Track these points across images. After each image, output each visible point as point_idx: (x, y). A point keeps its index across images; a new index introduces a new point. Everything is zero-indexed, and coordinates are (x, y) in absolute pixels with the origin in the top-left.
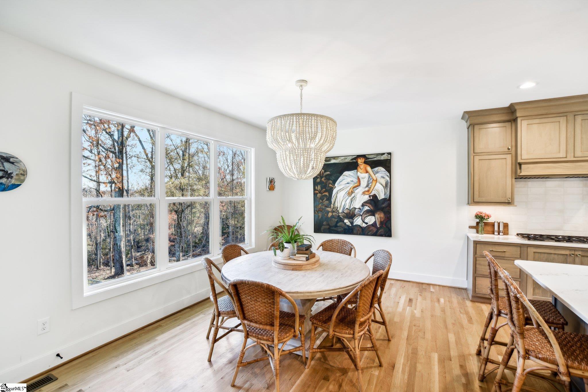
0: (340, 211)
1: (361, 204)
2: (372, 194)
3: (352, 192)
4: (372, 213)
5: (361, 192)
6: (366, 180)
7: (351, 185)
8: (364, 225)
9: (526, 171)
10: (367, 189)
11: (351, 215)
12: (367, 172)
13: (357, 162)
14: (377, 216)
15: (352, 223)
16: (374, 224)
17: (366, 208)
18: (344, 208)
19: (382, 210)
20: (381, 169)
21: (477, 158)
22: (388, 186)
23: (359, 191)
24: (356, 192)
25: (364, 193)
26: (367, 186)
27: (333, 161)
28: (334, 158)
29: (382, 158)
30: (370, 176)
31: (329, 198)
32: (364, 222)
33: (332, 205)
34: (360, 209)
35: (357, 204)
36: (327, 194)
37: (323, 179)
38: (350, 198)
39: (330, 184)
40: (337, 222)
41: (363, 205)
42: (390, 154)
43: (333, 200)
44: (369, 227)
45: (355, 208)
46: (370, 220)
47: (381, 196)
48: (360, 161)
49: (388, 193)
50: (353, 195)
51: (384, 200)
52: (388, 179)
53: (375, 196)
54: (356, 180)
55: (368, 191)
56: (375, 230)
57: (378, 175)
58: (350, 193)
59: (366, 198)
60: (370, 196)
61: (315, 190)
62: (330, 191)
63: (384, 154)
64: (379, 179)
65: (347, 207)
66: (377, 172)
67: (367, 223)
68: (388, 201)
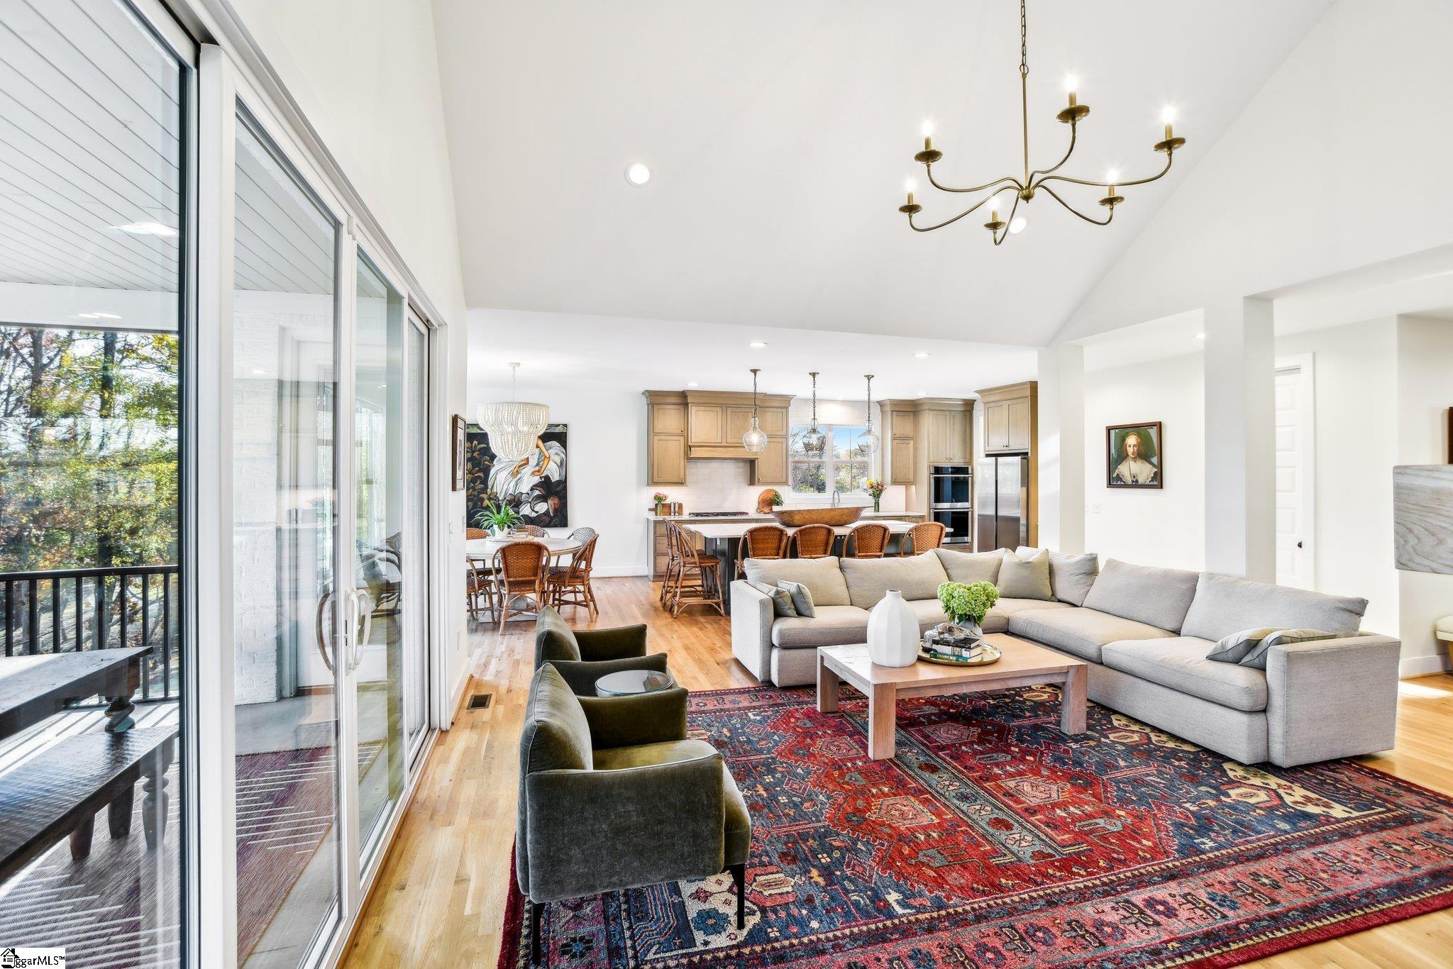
0: (501, 498)
1: (529, 487)
2: (543, 475)
3: (518, 473)
4: (543, 498)
5: (530, 473)
6: (536, 457)
8: (534, 515)
9: (696, 453)
10: (537, 468)
11: (516, 502)
12: (538, 447)
14: (549, 502)
15: (517, 513)
16: (547, 513)
17: (537, 493)
18: (506, 494)
19: (556, 494)
20: (555, 444)
21: (656, 438)
22: (563, 465)
23: (527, 470)
24: (523, 472)
25: (533, 474)
26: (538, 465)
29: (557, 430)
30: (541, 452)
31: (485, 481)
32: (533, 510)
33: (489, 490)
34: (528, 494)
35: (525, 488)
36: (481, 474)
37: (475, 454)
38: (515, 480)
39: (486, 460)
41: (532, 489)
42: (565, 426)
43: (490, 484)
44: (539, 516)
45: (522, 494)
46: (542, 507)
47: (555, 477)
49: (564, 473)
50: (519, 476)
51: (559, 482)
52: (564, 456)
53: (547, 478)
55: (539, 471)
56: (547, 520)
57: (552, 452)
58: (515, 474)
59: (536, 480)
60: (541, 478)
62: (487, 471)
63: (559, 425)
64: (552, 457)
65: (510, 492)
66: (551, 448)
67: (537, 512)
68: (563, 483)
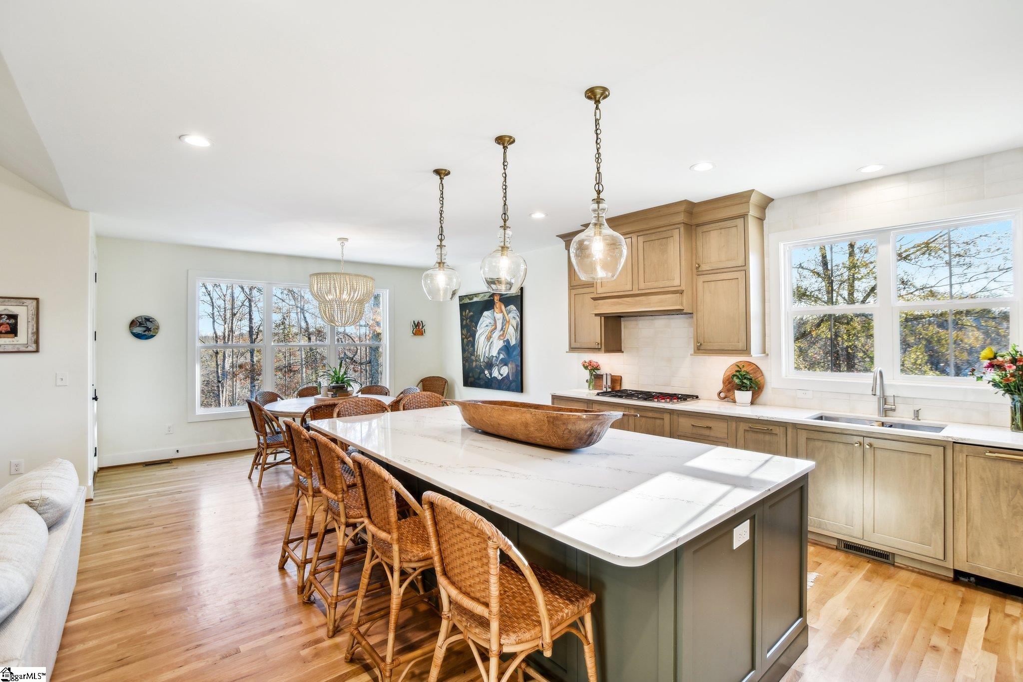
0: (482, 360)
1: (497, 352)
2: (505, 339)
3: (491, 337)
4: (506, 362)
5: (497, 337)
6: (501, 321)
7: (490, 328)
8: (500, 378)
10: (502, 333)
11: (490, 365)
12: (502, 312)
13: (493, 300)
14: (509, 365)
15: (491, 374)
16: (508, 376)
17: (502, 356)
18: (484, 356)
19: (513, 358)
20: (512, 307)
21: (573, 293)
22: (519, 328)
23: (497, 334)
24: (493, 336)
25: (499, 338)
26: (502, 329)
27: (475, 299)
28: (476, 295)
29: (517, 293)
30: (504, 317)
32: (500, 373)
33: (475, 353)
34: (496, 357)
35: (494, 353)
37: (468, 321)
38: (489, 343)
40: (480, 373)
41: (499, 353)
42: (522, 289)
43: (476, 347)
44: (503, 379)
45: (493, 356)
46: (505, 371)
47: (514, 342)
48: (496, 298)
49: (519, 337)
50: (491, 341)
51: (515, 347)
52: (519, 320)
53: (508, 341)
54: (492, 322)
55: (503, 335)
56: (508, 383)
57: (511, 315)
58: (489, 338)
59: (501, 343)
60: (504, 342)
61: (462, 334)
63: (518, 288)
64: (511, 320)
65: (487, 355)
66: (510, 312)
67: (502, 375)
68: (518, 347)
